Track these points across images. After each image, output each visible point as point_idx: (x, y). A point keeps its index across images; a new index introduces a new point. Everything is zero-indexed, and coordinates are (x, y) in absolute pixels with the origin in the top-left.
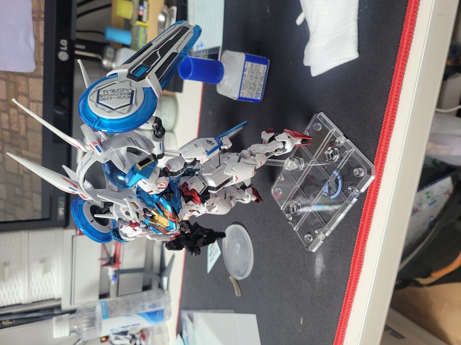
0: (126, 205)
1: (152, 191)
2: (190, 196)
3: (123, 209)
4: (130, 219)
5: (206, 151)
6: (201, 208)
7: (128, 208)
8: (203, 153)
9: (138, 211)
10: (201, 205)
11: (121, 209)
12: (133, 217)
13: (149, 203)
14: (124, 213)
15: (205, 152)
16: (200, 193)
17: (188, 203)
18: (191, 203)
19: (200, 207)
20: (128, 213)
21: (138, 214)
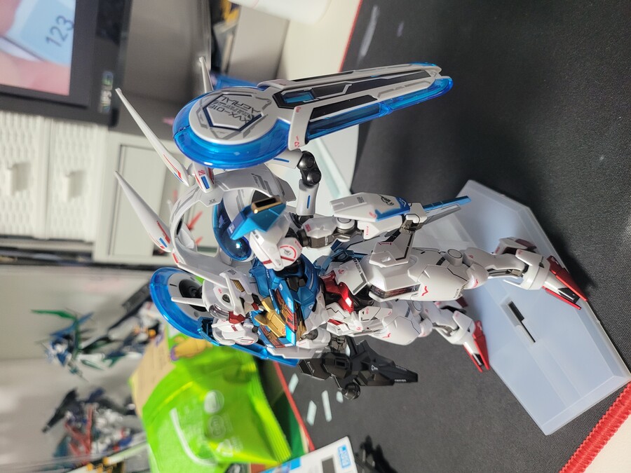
0: (226, 284)
1: (269, 262)
2: (334, 294)
3: (220, 290)
4: (230, 309)
5: (377, 212)
6: (352, 320)
7: (227, 290)
8: (371, 214)
9: (243, 295)
10: (353, 313)
11: (215, 290)
12: (234, 306)
13: (264, 286)
14: (220, 298)
15: (374, 213)
16: (354, 292)
17: (328, 306)
18: (335, 306)
19: (350, 318)
20: (226, 298)
21: (243, 301)
